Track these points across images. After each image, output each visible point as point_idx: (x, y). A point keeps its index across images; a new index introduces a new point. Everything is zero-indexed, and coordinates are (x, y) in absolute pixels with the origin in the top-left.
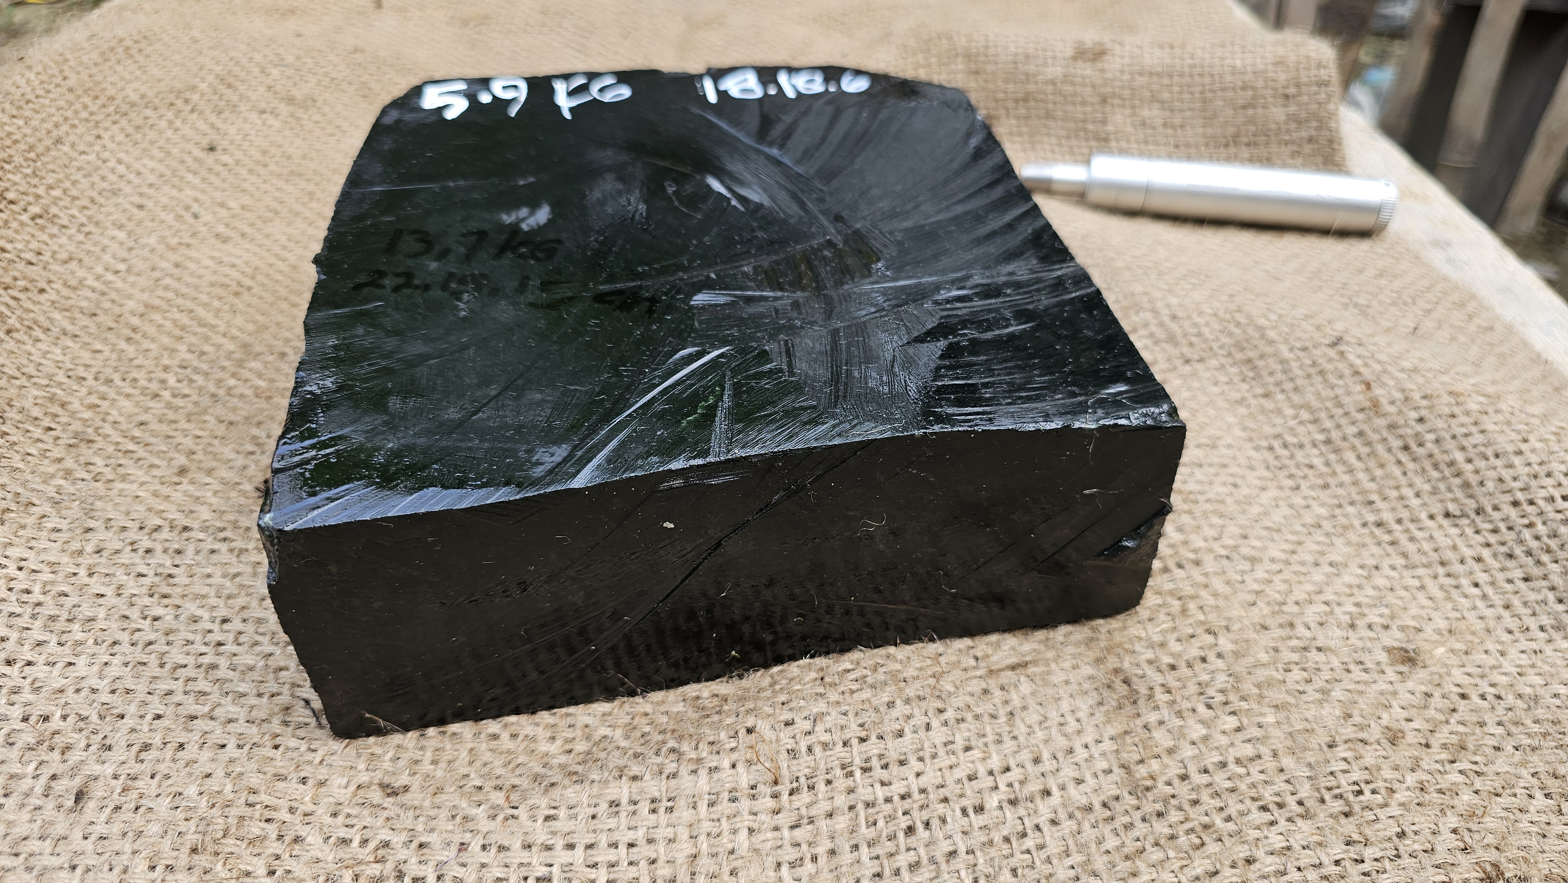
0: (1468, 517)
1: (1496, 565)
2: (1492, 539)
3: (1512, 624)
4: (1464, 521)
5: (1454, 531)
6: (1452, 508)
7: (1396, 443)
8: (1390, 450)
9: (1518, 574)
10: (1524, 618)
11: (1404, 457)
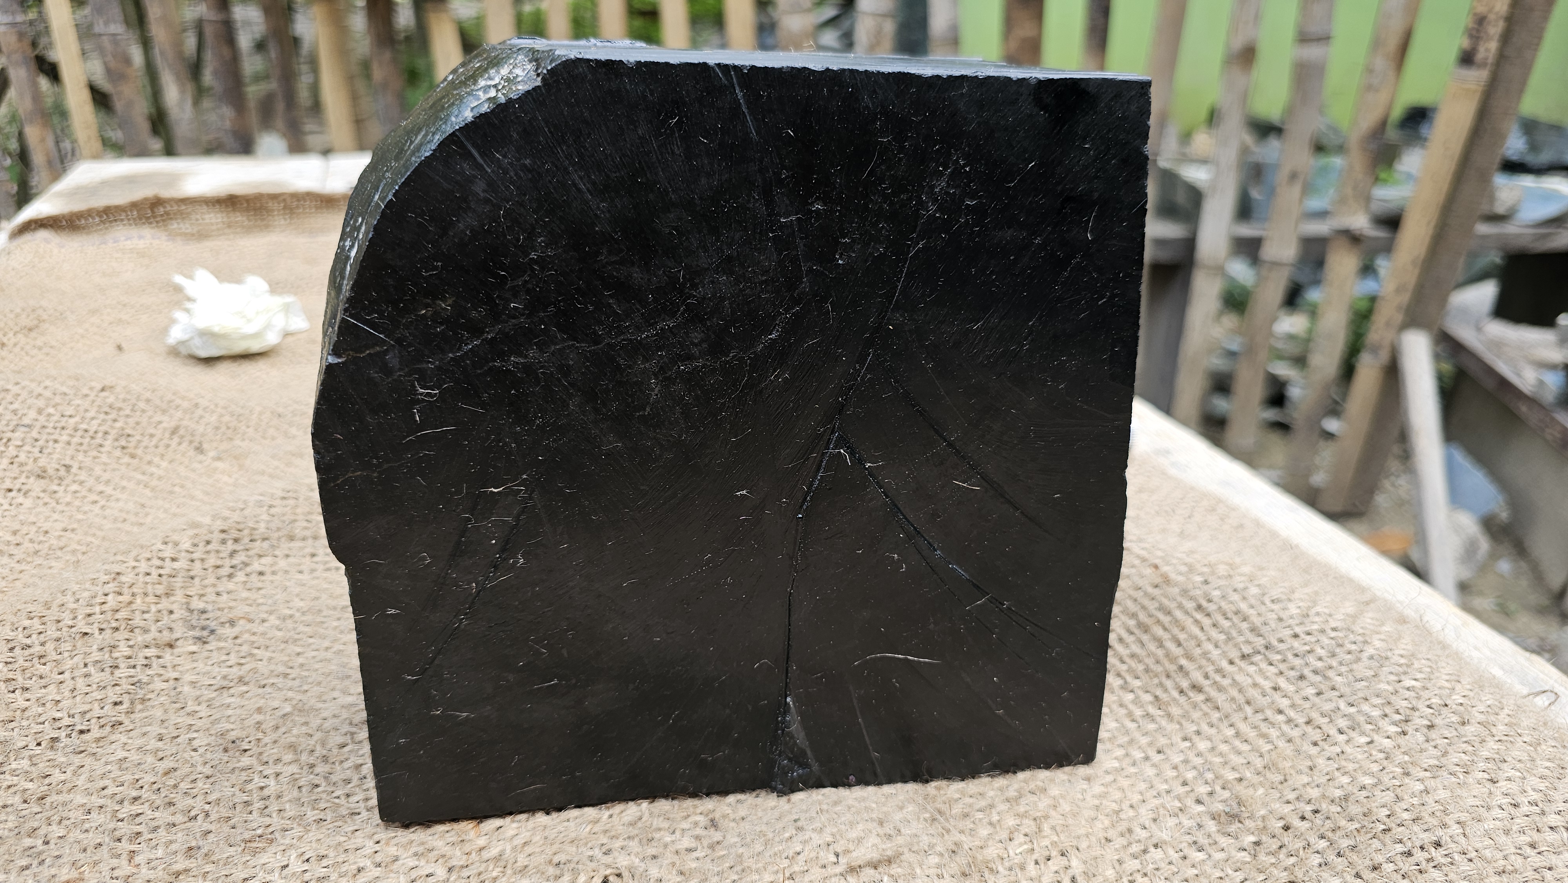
0: (1259, 653)
1: (1292, 688)
2: (1283, 667)
3: (1317, 736)
4: (1257, 658)
5: (1252, 669)
6: (1247, 650)
7: (1190, 605)
8: (1187, 613)
9: (1311, 691)
10: (1324, 727)
11: (1199, 616)
